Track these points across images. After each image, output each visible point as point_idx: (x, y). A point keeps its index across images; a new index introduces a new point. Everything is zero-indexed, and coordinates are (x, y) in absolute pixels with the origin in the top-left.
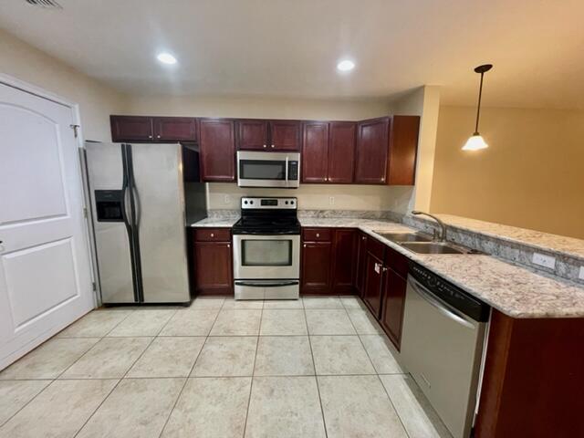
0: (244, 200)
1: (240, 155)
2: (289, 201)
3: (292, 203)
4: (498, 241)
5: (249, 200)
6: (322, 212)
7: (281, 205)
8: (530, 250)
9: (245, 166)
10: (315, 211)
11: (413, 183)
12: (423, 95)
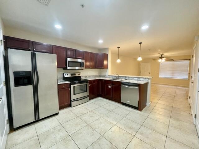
0: (65, 74)
1: (69, 59)
2: (79, 74)
3: (80, 74)
4: (129, 77)
5: (67, 74)
6: (86, 76)
7: (77, 75)
8: (134, 78)
9: (70, 63)
10: (85, 76)
11: (108, 68)
12: (108, 50)
